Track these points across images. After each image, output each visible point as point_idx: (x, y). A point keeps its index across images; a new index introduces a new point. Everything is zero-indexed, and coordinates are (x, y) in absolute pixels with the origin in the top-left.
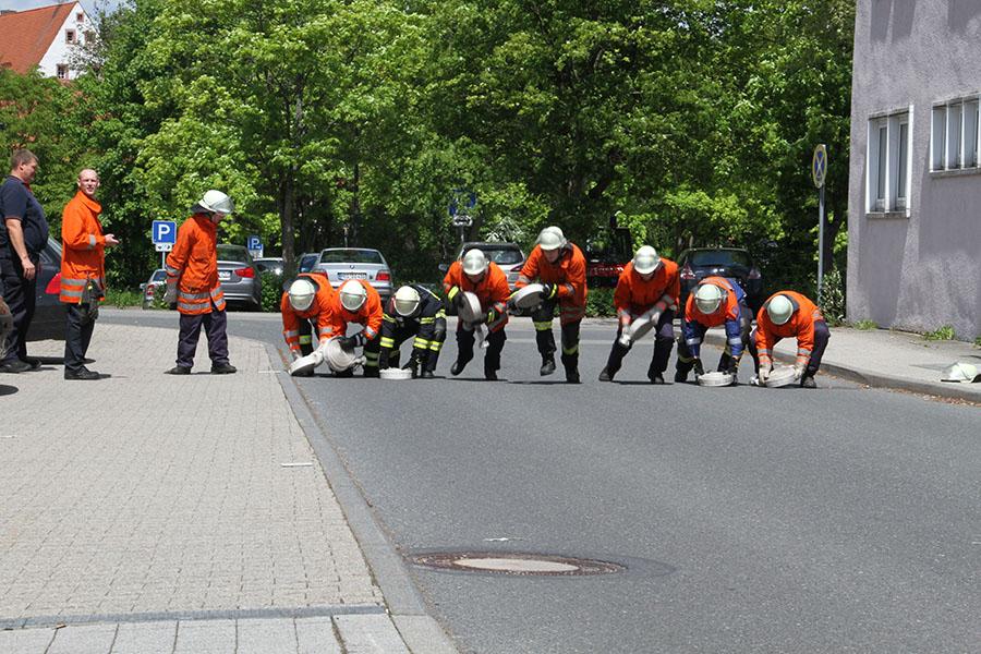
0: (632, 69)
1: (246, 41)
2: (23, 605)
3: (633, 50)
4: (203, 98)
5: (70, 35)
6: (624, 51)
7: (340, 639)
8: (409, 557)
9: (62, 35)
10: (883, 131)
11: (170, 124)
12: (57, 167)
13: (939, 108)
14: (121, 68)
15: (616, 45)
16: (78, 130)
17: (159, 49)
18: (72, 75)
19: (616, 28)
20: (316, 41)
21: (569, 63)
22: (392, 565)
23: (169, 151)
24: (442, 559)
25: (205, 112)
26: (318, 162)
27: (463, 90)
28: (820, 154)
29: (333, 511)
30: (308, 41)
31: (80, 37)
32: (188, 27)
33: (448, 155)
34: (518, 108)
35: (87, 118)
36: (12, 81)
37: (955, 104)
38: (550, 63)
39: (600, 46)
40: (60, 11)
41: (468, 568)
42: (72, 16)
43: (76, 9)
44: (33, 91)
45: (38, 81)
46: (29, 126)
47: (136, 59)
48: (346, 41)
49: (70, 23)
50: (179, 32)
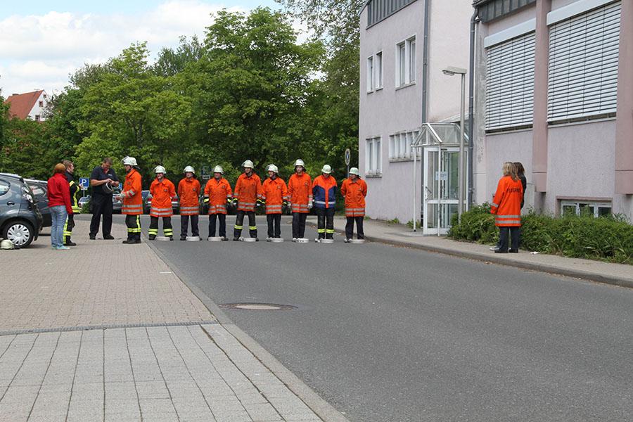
0: (272, 118)
1: (120, 107)
3: (272, 110)
4: (102, 130)
5: (41, 103)
6: (269, 111)
8: (220, 305)
9: (37, 103)
10: (371, 144)
11: (86, 139)
12: (37, 156)
13: (392, 136)
14: (64, 116)
15: (266, 109)
16: (45, 142)
17: (85, 110)
18: (42, 120)
19: (266, 103)
20: (147, 107)
21: (248, 116)
22: (215, 308)
23: (88, 149)
24: (232, 305)
25: (103, 135)
26: (149, 155)
27: (207, 126)
28: (348, 152)
30: (144, 107)
31: (45, 104)
32: (96, 101)
33: (201, 152)
34: (228, 133)
35: (48, 137)
36: (19, 122)
37: (398, 135)
38: (240, 117)
39: (260, 109)
40: (36, 95)
41: (241, 309)
42: (42, 96)
43: (43, 93)
44: (28, 127)
45: (29, 121)
46: (26, 140)
47: (70, 112)
48: (159, 107)
49: (41, 98)
50: (92, 103)
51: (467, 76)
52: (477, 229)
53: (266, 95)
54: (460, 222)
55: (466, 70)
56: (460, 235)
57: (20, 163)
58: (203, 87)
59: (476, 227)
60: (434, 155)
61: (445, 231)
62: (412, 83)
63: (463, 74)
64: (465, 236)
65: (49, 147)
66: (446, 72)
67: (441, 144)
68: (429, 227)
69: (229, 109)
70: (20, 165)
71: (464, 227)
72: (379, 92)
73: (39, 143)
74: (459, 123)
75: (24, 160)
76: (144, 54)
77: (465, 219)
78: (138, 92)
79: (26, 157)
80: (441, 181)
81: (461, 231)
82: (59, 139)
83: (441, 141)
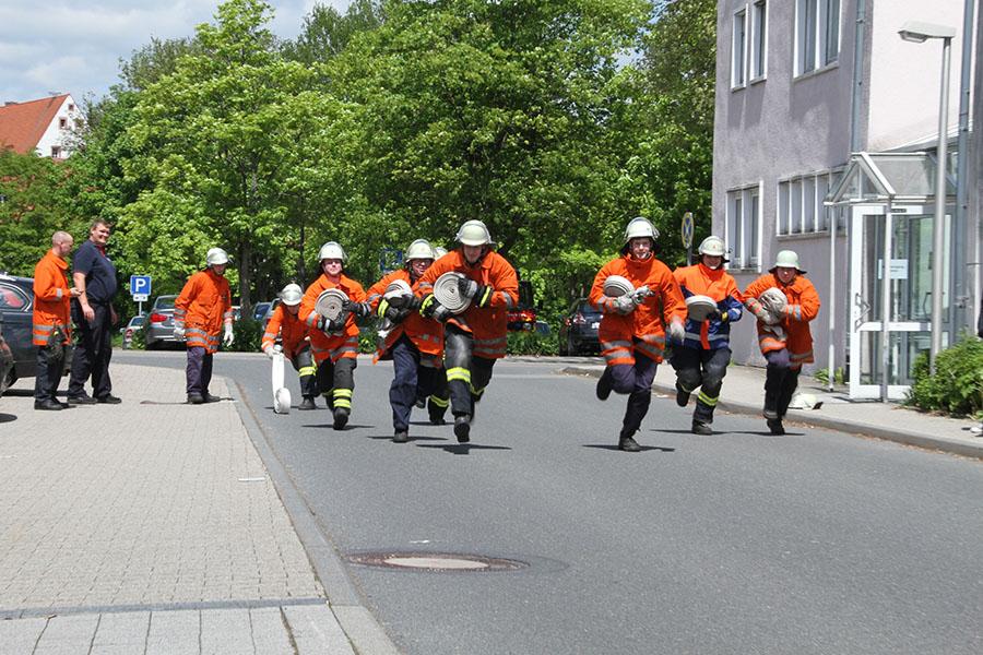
0: (531, 150)
1: (209, 124)
2: (21, 599)
3: (532, 134)
4: (173, 173)
5: (63, 122)
6: (525, 135)
7: (288, 627)
8: (346, 557)
9: (56, 122)
10: (739, 202)
11: (145, 194)
13: (784, 184)
14: (105, 150)
15: (518, 129)
16: (67, 201)
17: (136, 134)
18: (64, 155)
21: (479, 147)
22: (333, 566)
23: (145, 216)
24: (374, 558)
25: (174, 185)
27: (391, 165)
28: (688, 220)
29: (282, 518)
31: (71, 123)
32: (161, 114)
34: (435, 182)
35: (74, 191)
36: (14, 160)
37: (796, 181)
39: (505, 130)
40: (54, 103)
41: (396, 566)
42: (65, 106)
43: (69, 101)
44: (33, 169)
45: (36, 160)
46: (28, 198)
47: (118, 141)
49: (63, 112)
50: (152, 119)
51: (957, 43)
52: (972, 387)
53: (519, 100)
54: (933, 371)
55: (955, 30)
56: (933, 401)
57: (16, 245)
58: (386, 85)
59: (972, 382)
60: (874, 225)
61: (898, 392)
62: (831, 65)
63: (947, 40)
64: (945, 403)
65: (74, 212)
66: (904, 34)
67: (892, 198)
68: (862, 382)
69: (440, 132)
70: (14, 250)
71: (944, 382)
72: (758, 86)
73: (55, 202)
74: (933, 151)
75: (25, 239)
76: (265, 14)
77: (946, 365)
78: (248, 95)
79: (29, 232)
80: (892, 281)
81: (934, 392)
82: (96, 195)
83: (892, 191)
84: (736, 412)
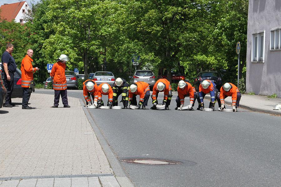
0: (184, 20)
1: (74, 12)
2: (10, 174)
3: (184, 15)
4: (61, 29)
5: (24, 11)
6: (182, 15)
7: (101, 183)
8: (120, 160)
9: (21, 11)
10: (256, 38)
11: (52, 36)
12: (20, 48)
13: (273, 32)
14: (38, 20)
15: (180, 13)
16: (26, 38)
17: (49, 15)
18: (24, 22)
19: (180, 8)
20: (93, 13)
21: (166, 19)
22: (116, 163)
23: (52, 44)
24: (130, 160)
25: (62, 33)
26: (94, 47)
27: (136, 26)
28: (238, 44)
29: (99, 147)
30: (92, 12)
31: (26, 11)
32: (57, 8)
33: (131, 45)
34: (152, 31)
35: (28, 34)
36: (7, 24)
37: (277, 30)
38: (161, 19)
39: (175, 14)
41: (137, 163)
42: (24, 5)
43: (26, 3)
44: (13, 27)
46: (12, 37)
47: (43, 17)
48: (102, 12)
50: (55, 10)
73: (21, 38)
82: (36, 36)
84: (255, 111)
